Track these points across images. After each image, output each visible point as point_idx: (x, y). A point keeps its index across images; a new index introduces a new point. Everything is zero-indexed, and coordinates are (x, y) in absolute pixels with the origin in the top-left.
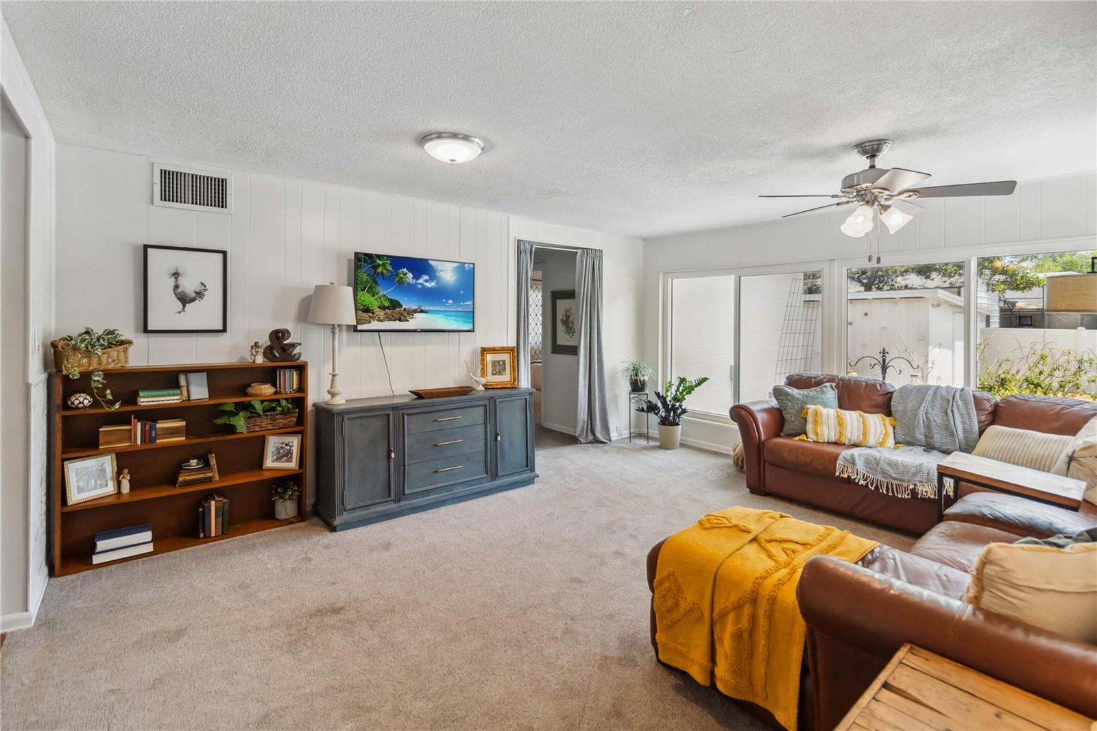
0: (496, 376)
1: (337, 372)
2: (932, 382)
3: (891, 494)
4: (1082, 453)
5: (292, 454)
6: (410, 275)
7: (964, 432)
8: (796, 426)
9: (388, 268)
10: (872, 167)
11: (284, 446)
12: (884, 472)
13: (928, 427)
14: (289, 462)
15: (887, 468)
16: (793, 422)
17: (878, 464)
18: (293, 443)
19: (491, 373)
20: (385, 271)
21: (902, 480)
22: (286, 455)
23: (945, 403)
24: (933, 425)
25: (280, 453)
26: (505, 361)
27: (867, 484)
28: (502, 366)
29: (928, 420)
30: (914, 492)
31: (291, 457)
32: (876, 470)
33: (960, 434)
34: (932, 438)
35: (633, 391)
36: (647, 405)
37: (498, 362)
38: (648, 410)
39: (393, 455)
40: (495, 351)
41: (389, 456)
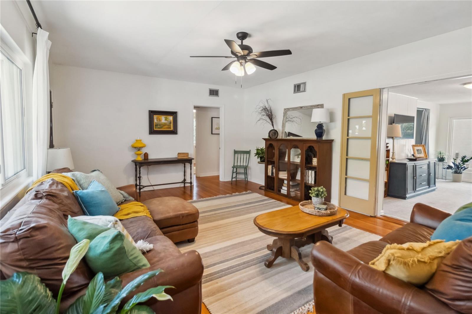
0: (419, 154)
19: (417, 153)
28: (421, 151)
35: (438, 161)
36: (448, 166)
37: (419, 150)
38: (448, 168)
39: (415, 178)
40: (417, 146)
41: (414, 178)
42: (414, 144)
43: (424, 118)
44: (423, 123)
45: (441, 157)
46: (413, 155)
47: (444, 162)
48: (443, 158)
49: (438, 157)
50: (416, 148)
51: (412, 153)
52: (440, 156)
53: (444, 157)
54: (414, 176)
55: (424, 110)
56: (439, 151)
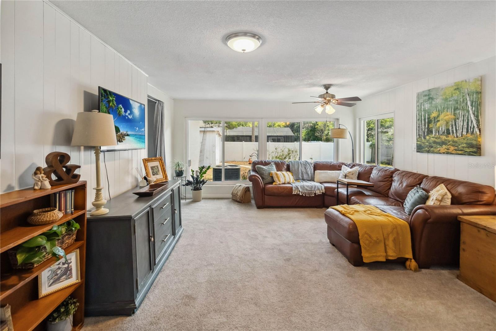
0: (155, 175)
1: (101, 186)
2: (303, 159)
3: (309, 196)
4: (348, 174)
5: (71, 270)
6: (123, 110)
7: (311, 174)
8: (269, 180)
9: (114, 103)
10: (327, 93)
11: (60, 266)
12: (306, 190)
13: (302, 174)
14: (69, 278)
15: (307, 188)
16: (267, 178)
17: (304, 187)
18: (71, 259)
19: (152, 175)
20: (113, 105)
21: (312, 191)
22: (65, 273)
23: (305, 166)
24: (303, 173)
25: (57, 275)
26: (158, 166)
27: (302, 194)
28: (157, 169)
29: (302, 171)
30: (315, 193)
31: (71, 273)
32: (304, 189)
33: (310, 175)
34: (304, 177)
35: (177, 176)
36: (187, 182)
37: (154, 167)
38: (187, 184)
39: (153, 239)
40: (152, 160)
41: (149, 240)
42: (146, 157)
43: (157, 115)
44: (157, 121)
45: (179, 170)
46: (145, 178)
47: (183, 176)
48: (181, 171)
49: (177, 171)
50: (150, 164)
51: (144, 174)
52: (178, 168)
53: (182, 169)
54: (149, 237)
55: (157, 102)
56: (176, 161)
